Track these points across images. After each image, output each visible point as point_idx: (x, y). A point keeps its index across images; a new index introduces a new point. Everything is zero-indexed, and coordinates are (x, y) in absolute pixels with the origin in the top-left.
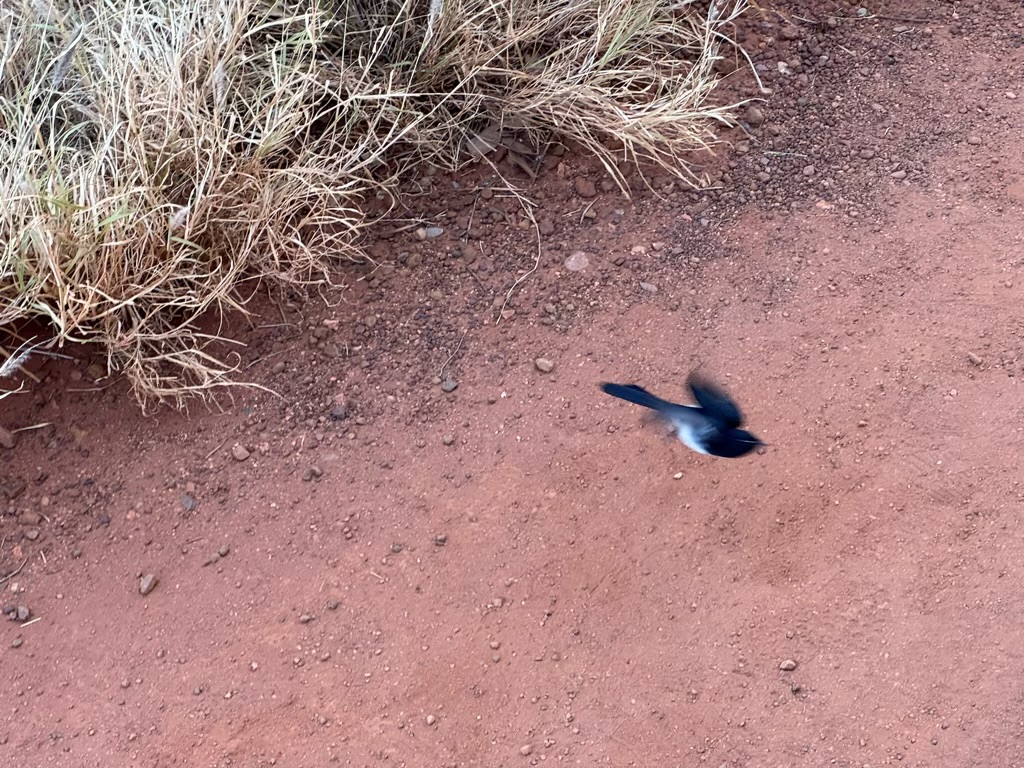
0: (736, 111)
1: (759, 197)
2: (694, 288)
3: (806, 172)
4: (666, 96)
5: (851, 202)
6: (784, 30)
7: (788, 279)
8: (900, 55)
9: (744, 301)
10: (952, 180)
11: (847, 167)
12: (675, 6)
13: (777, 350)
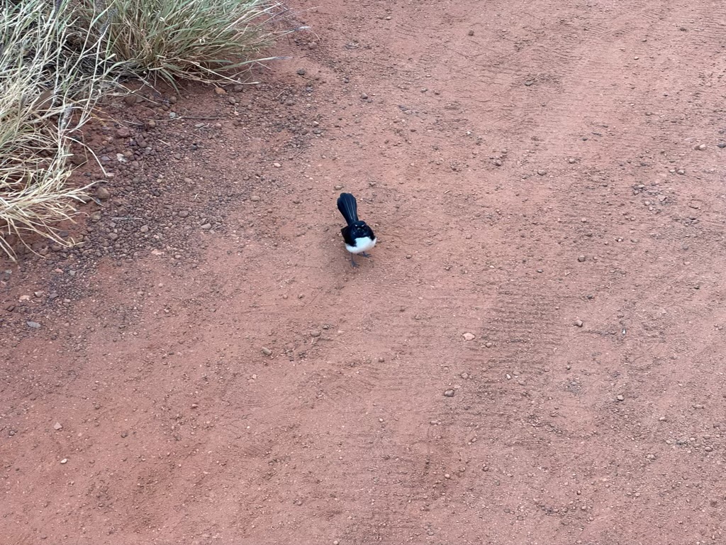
0: (90, 191)
1: (111, 251)
2: (68, 322)
3: (142, 230)
4: (34, 186)
5: (175, 249)
6: (119, 131)
7: (135, 308)
8: (201, 143)
9: (105, 327)
10: (242, 227)
11: (171, 224)
12: (36, 121)
13: (131, 360)
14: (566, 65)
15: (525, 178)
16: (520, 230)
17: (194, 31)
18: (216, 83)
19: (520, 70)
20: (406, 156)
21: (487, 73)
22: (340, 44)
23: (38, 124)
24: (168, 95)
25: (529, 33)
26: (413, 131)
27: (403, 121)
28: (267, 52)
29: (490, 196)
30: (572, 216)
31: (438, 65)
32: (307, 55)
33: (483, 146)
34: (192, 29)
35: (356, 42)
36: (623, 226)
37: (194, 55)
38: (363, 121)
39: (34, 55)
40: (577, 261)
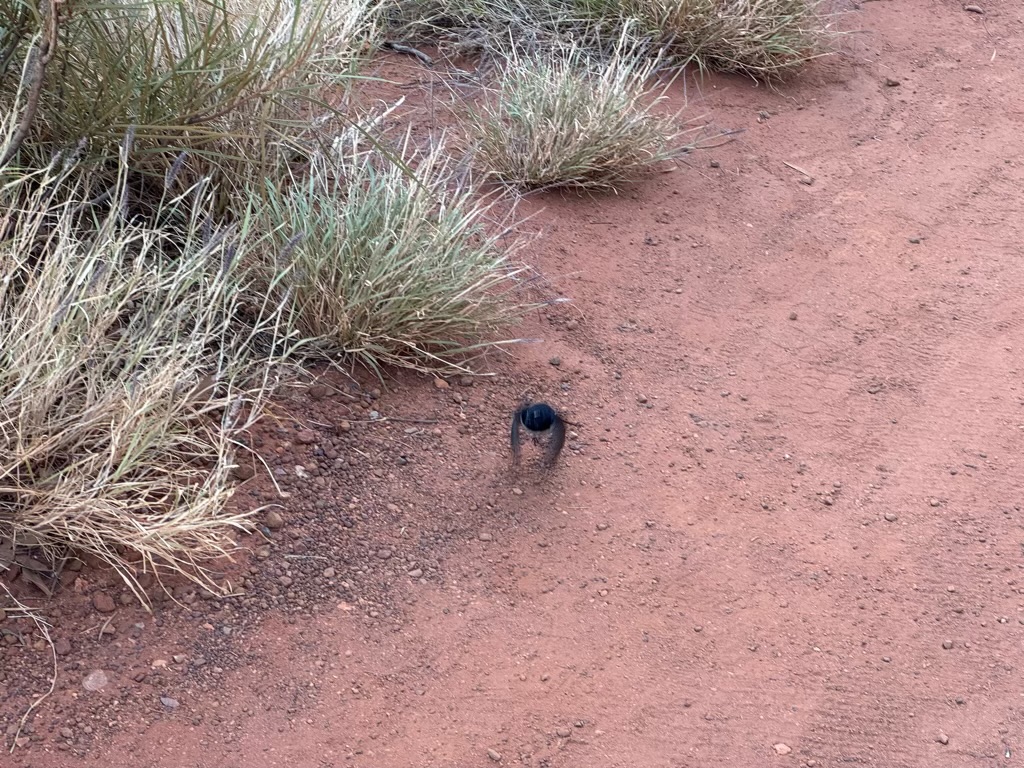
0: (256, 517)
1: (281, 601)
2: (217, 700)
3: (326, 574)
4: (184, 507)
5: (371, 603)
6: (300, 434)
7: (312, 685)
8: (412, 456)
9: (269, 710)
10: (466, 576)
11: (366, 567)
12: (190, 416)
13: (302, 759)
14: (927, 367)
15: (866, 525)
16: (858, 598)
17: (409, 301)
18: (436, 373)
19: (861, 371)
20: (698, 486)
21: (814, 373)
22: (610, 324)
23: (193, 423)
24: (368, 386)
25: (875, 320)
26: (708, 451)
27: (696, 435)
28: (508, 332)
29: (815, 548)
30: (933, 582)
31: (746, 360)
32: (565, 338)
33: (807, 476)
34: (407, 298)
35: (633, 322)
36: (1009, 600)
37: (408, 333)
38: (639, 434)
39: (193, 327)
40: (941, 648)
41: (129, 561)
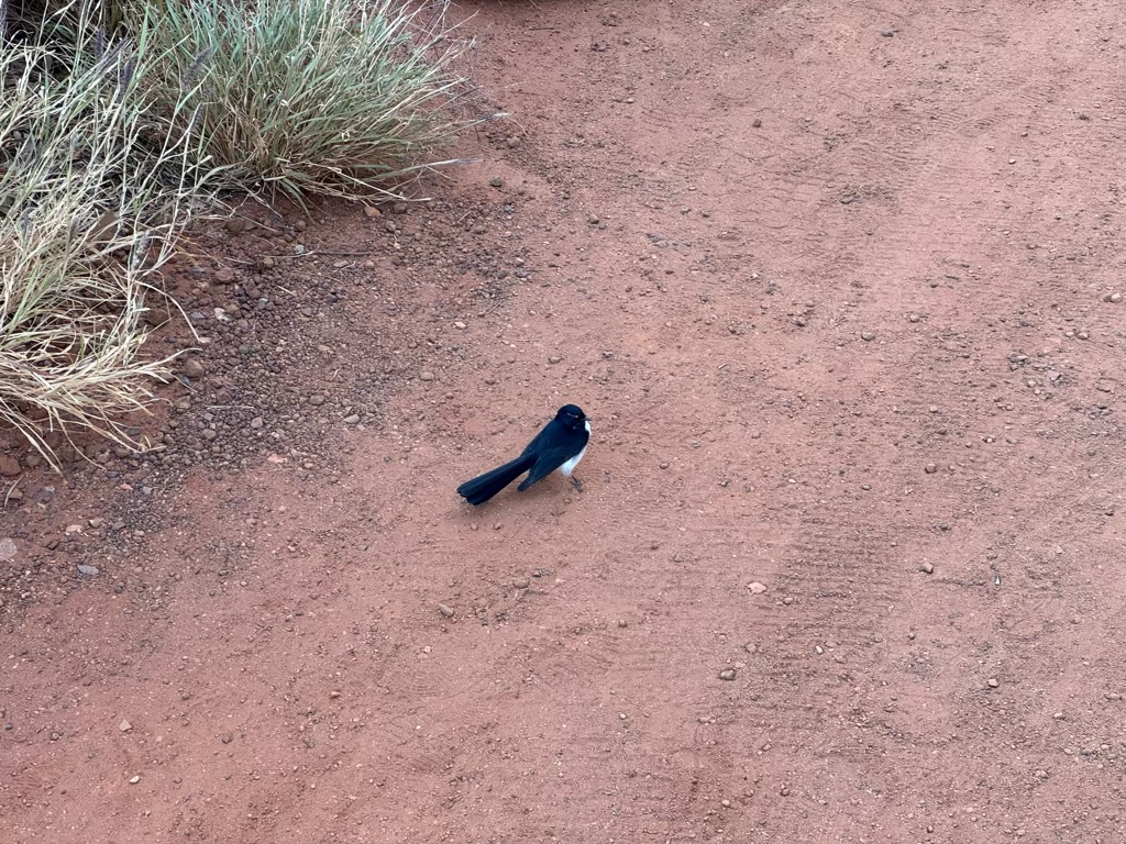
0: (174, 365)
1: (206, 456)
2: (140, 565)
3: (254, 425)
4: (90, 356)
5: (304, 453)
6: (217, 273)
7: (244, 544)
8: (343, 292)
9: (197, 573)
10: (407, 420)
11: (297, 415)
12: (93, 258)
13: (237, 624)
14: (904, 173)
15: (842, 345)
16: (835, 425)
17: (332, 122)
18: (366, 200)
19: (833, 180)
20: (658, 311)
21: (782, 184)
22: (556, 140)
23: (96, 264)
24: (291, 218)
25: (846, 123)
26: (668, 273)
27: (654, 257)
28: (443, 153)
29: (787, 373)
30: (914, 403)
31: (706, 173)
32: (506, 157)
33: (776, 296)
34: (330, 118)
35: (581, 136)
36: (995, 418)
37: (332, 157)
38: (591, 257)
39: (89, 159)
40: (924, 473)
41: (33, 419)
